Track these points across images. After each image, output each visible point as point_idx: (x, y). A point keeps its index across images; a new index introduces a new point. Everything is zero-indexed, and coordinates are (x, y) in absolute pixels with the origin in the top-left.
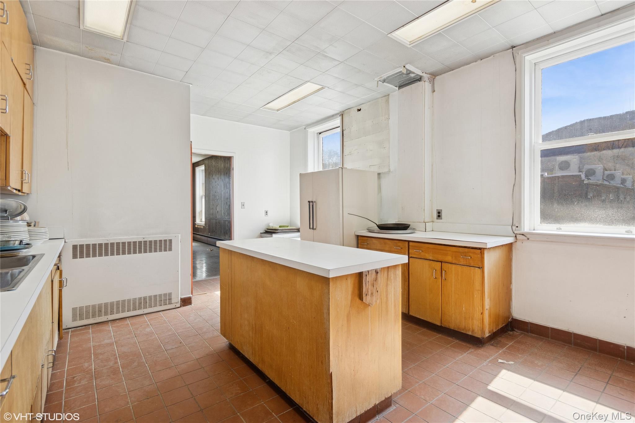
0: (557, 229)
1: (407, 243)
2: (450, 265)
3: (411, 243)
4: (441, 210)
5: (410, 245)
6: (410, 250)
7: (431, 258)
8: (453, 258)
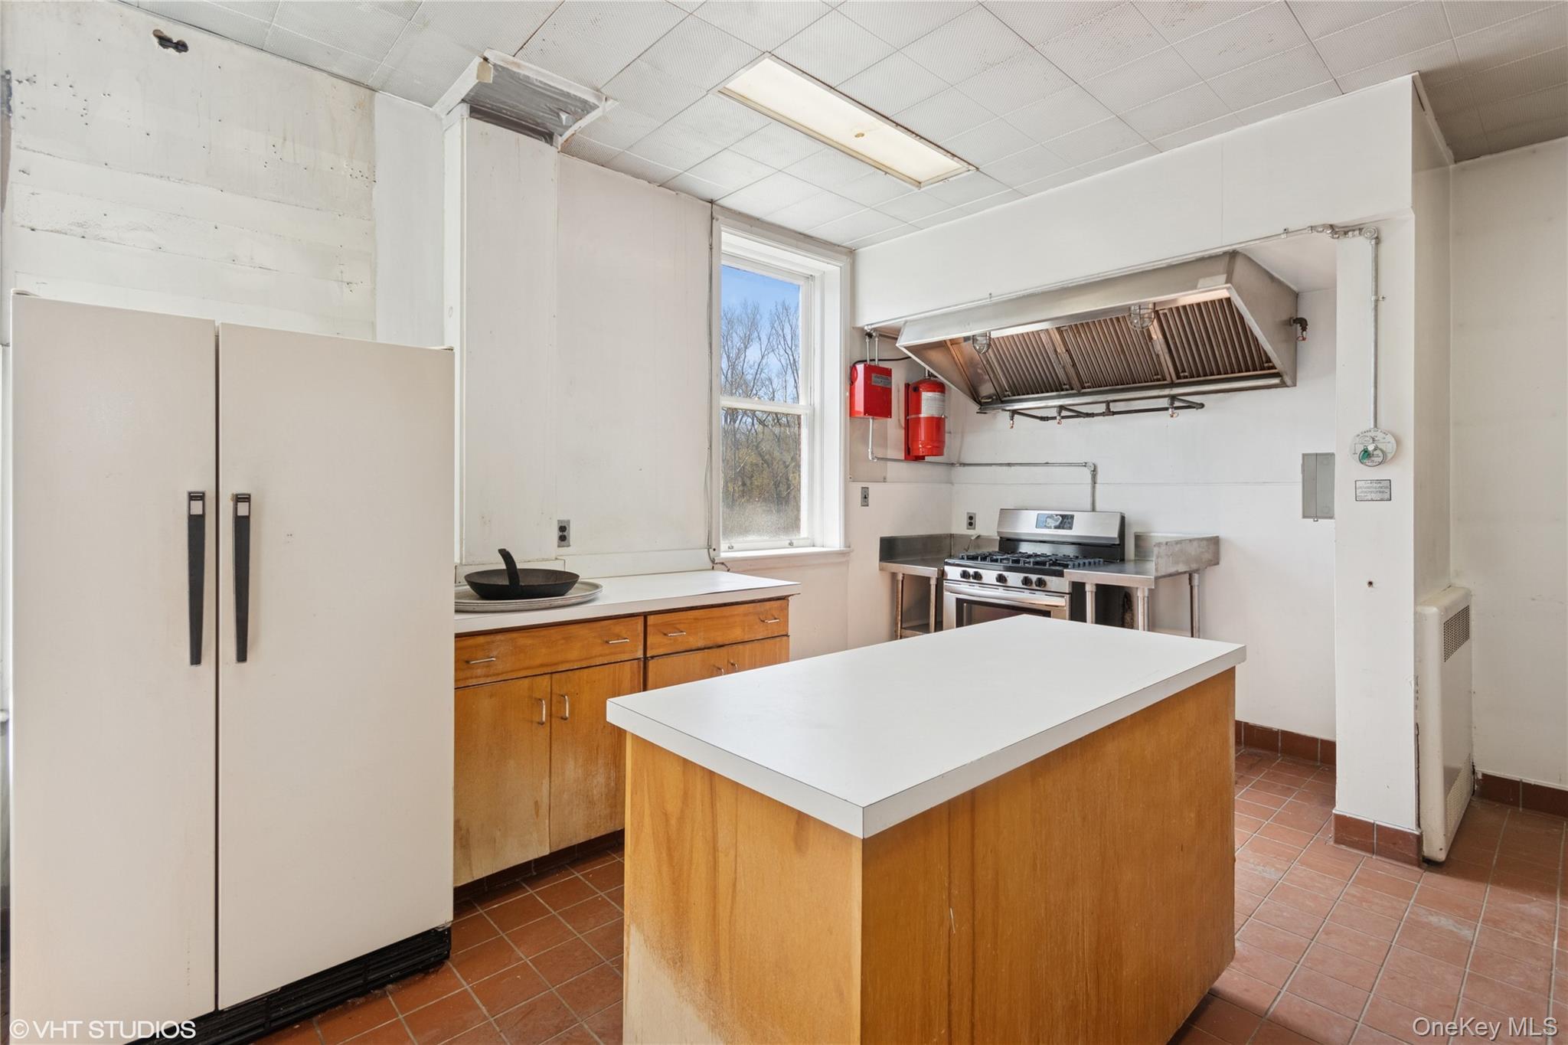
0: (729, 548)
1: (641, 620)
2: (740, 647)
3: (652, 617)
4: (569, 522)
5: (649, 623)
6: (648, 639)
7: (701, 644)
8: (744, 630)
